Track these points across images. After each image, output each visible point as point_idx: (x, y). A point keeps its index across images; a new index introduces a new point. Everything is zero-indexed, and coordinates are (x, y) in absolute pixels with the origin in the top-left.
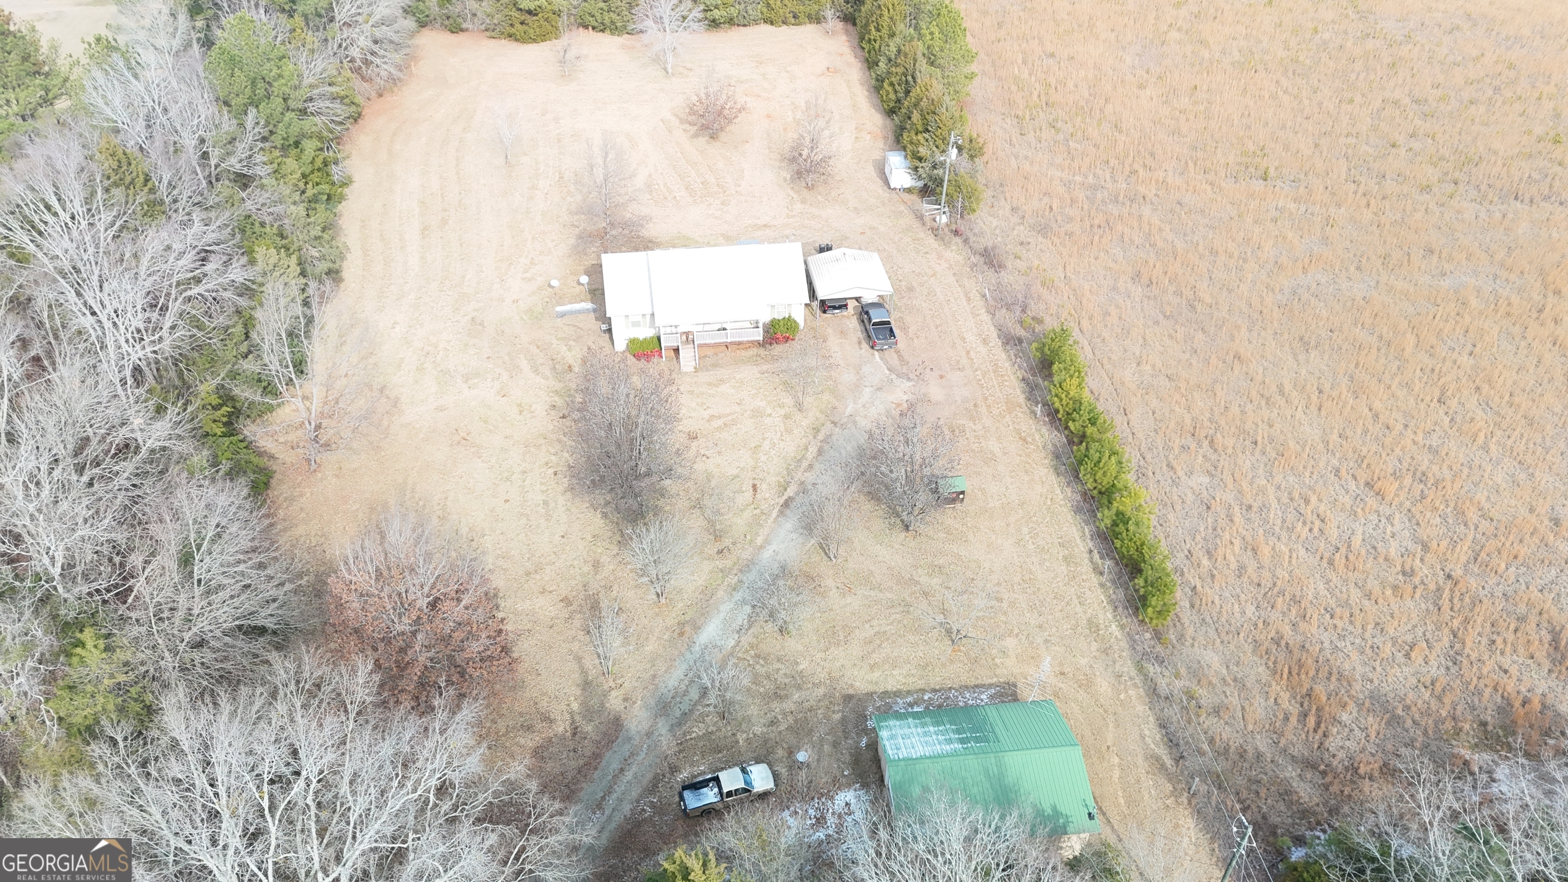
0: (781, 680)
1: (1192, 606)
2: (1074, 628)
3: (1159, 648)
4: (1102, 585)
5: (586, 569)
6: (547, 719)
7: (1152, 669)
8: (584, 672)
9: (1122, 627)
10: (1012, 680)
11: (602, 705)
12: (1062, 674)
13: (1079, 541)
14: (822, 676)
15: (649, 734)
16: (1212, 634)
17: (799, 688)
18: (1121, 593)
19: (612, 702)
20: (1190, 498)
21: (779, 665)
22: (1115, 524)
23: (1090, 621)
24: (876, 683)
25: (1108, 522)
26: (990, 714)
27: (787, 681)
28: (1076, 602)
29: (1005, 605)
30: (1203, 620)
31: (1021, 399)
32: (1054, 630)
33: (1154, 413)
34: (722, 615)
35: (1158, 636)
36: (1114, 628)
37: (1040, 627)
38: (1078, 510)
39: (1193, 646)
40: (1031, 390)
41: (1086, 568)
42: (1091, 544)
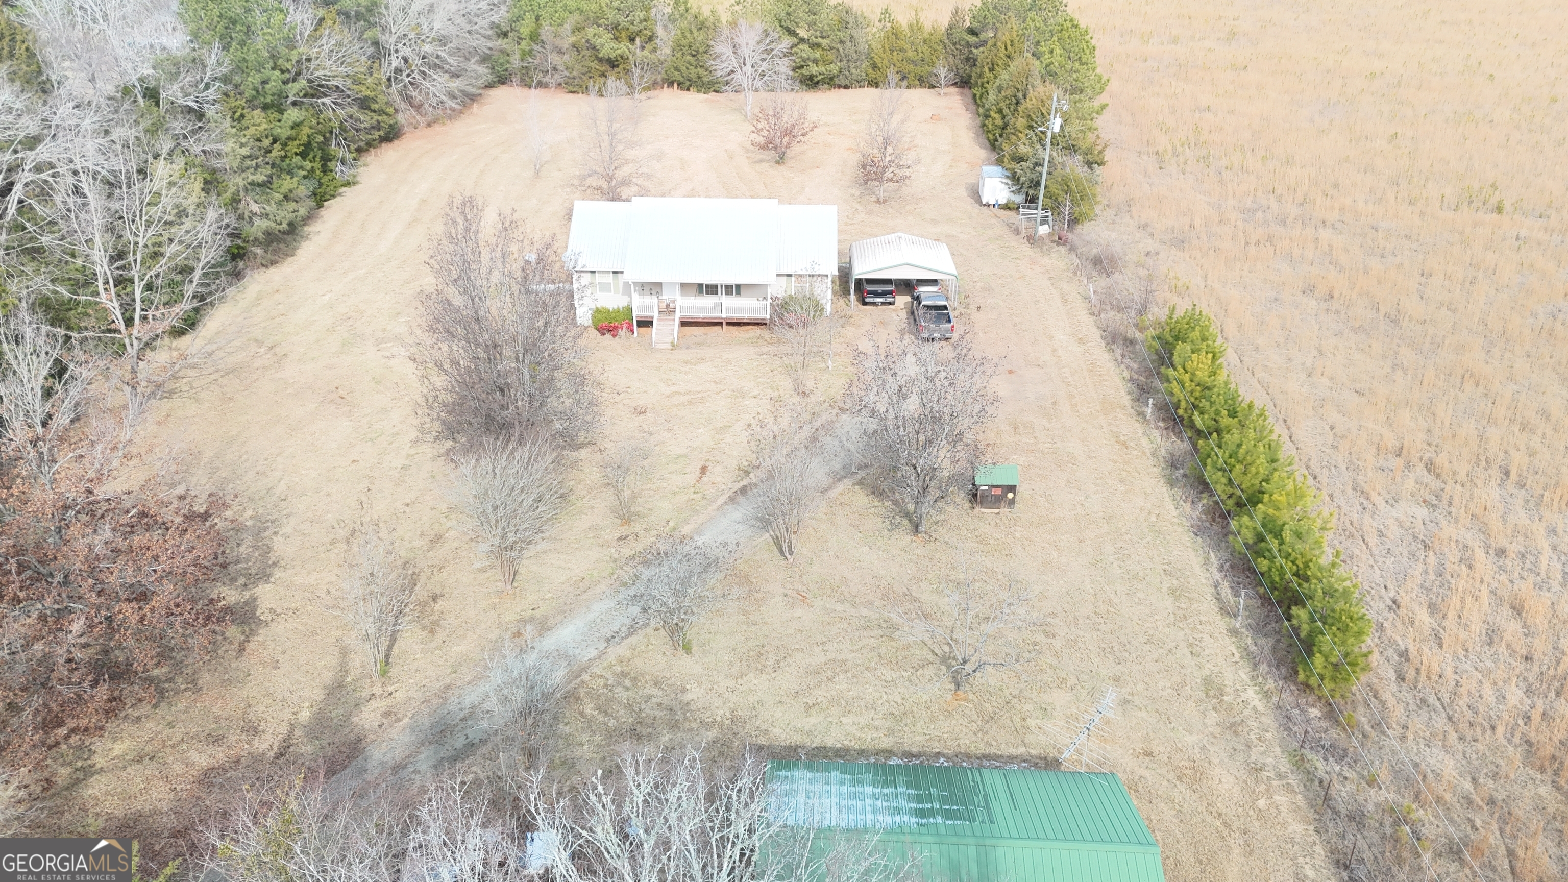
0: (648, 710)
1: (1401, 678)
2: (1177, 689)
3: (1334, 733)
4: (1234, 632)
5: (418, 543)
6: (254, 730)
7: (1321, 765)
8: (344, 669)
9: (1267, 695)
10: (1053, 753)
11: (348, 716)
12: (1149, 754)
13: (1198, 569)
14: (721, 713)
15: (397, 768)
16: (1440, 722)
17: (674, 726)
18: (1267, 643)
19: (364, 715)
20: (1394, 532)
21: (655, 691)
22: (1261, 539)
23: (1207, 682)
24: (810, 733)
25: (1250, 537)
26: (988, 782)
27: (658, 714)
28: (1186, 651)
29: (1057, 643)
30: (1423, 701)
31: (1126, 400)
32: (1141, 687)
33: (1332, 428)
34: (591, 616)
35: (1331, 714)
36: (1252, 695)
37: (1117, 680)
38: (1199, 531)
39: (1403, 738)
40: (1142, 391)
41: (1207, 607)
42: (1218, 576)
